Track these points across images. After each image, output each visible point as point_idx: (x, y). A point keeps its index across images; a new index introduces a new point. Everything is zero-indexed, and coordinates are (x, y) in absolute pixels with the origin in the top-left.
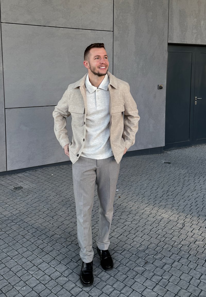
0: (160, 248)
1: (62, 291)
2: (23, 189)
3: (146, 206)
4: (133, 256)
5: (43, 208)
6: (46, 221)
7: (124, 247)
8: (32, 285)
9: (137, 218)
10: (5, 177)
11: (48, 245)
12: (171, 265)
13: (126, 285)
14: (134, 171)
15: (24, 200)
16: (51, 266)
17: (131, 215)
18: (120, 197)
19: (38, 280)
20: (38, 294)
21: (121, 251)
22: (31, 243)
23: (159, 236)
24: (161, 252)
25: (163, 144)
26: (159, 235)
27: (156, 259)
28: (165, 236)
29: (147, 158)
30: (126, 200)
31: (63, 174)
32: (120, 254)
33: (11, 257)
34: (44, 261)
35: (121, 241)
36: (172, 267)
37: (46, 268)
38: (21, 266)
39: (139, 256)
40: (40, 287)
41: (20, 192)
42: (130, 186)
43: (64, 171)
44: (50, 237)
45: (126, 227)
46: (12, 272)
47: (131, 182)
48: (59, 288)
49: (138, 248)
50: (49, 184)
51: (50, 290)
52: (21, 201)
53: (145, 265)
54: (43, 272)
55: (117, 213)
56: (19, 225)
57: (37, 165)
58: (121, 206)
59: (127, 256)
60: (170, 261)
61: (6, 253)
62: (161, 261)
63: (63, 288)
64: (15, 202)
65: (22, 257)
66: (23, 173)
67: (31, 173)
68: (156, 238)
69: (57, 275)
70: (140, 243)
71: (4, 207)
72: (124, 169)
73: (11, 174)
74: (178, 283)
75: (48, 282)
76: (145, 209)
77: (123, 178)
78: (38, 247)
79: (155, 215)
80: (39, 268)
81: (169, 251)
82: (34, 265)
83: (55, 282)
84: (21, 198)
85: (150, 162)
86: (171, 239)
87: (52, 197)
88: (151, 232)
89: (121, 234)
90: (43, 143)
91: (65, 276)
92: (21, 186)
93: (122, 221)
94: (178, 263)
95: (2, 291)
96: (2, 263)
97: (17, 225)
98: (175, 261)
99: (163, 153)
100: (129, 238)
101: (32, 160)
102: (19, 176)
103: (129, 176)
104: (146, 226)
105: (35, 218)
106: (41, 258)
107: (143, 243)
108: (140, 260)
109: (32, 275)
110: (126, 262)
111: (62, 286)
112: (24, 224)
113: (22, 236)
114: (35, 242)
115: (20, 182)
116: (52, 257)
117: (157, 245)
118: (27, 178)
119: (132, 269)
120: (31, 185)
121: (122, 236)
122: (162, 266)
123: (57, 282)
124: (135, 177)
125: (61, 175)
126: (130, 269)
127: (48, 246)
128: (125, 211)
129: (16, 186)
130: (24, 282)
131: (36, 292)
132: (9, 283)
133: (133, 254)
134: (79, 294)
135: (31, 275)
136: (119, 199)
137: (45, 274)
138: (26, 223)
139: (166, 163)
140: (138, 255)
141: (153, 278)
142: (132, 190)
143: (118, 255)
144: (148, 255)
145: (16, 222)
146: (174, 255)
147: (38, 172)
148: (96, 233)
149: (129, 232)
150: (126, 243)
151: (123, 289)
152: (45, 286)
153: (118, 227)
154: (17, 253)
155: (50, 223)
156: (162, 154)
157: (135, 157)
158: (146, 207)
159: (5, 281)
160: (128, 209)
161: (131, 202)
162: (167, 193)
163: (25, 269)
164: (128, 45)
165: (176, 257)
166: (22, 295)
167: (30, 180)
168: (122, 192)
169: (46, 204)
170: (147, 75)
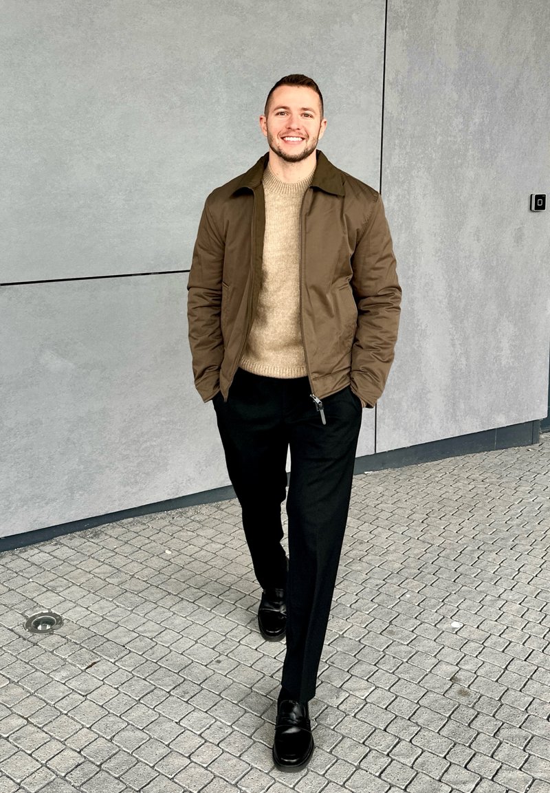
2: (65, 629)
5: (178, 730)
14: (477, 528)
15: (84, 687)
29: (496, 465)
31: (208, 548)
42: (496, 599)
43: (209, 532)
47: (492, 579)
50: (168, 602)
52: (76, 696)
55: (506, 747)
57: (102, 513)
58: (505, 710)
64: (47, 704)
66: (48, 547)
67: (78, 543)
72: (438, 521)
77: (453, 565)
84: (68, 678)
87: (203, 671)
90: (125, 421)
92: (53, 611)
99: (540, 440)
101: (81, 492)
102: (34, 559)
103: (472, 552)
115: (44, 594)
118: (69, 569)
120: (96, 606)
124: (494, 554)
125: (203, 553)
128: (533, 735)
129: (32, 609)
142: (514, 622)
147: (108, 542)
156: (537, 446)
157: (448, 459)
167: (83, 580)
168: (477, 635)
169: (185, 709)
170: (496, 158)
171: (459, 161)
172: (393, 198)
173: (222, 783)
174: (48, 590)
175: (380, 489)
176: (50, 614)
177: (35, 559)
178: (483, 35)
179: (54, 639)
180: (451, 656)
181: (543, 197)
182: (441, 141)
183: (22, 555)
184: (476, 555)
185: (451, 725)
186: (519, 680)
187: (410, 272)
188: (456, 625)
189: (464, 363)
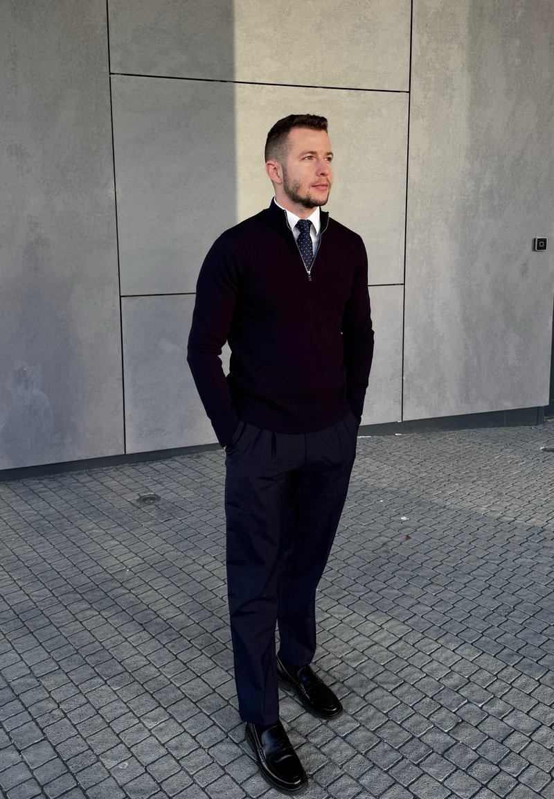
0: (503, 684)
1: (221, 781)
2: (160, 503)
3: (478, 565)
4: (424, 700)
5: (203, 553)
6: (206, 588)
7: (402, 675)
8: (146, 759)
9: (449, 595)
10: (121, 470)
11: (202, 653)
12: (530, 737)
13: (396, 782)
14: (455, 470)
15: (159, 530)
16: (201, 711)
17: (434, 587)
18: (408, 537)
19: (163, 745)
20: (158, 784)
21: (394, 684)
22: (160, 646)
23: (506, 650)
24: (504, 698)
25: (544, 401)
26: (505, 647)
27: (489, 715)
28: (520, 652)
29: (498, 436)
30: (426, 546)
32: (391, 692)
33: (103, 679)
34: (186, 697)
35: (397, 656)
36: (532, 741)
37: (189, 714)
38: (125, 703)
39: (442, 703)
40: (166, 766)
41: (151, 510)
42: (441, 508)
44: (211, 634)
45: (415, 619)
46: (101, 718)
47: (446, 497)
48: (214, 773)
49: (440, 681)
51: (191, 777)
52: (152, 534)
53: (455, 730)
54: (180, 724)
55: (396, 578)
56: (137, 596)
57: (202, 443)
58: (408, 562)
59: (408, 699)
60: (527, 724)
61: (93, 668)
62: (502, 720)
63: (226, 774)
64: (135, 536)
65: (132, 679)
66: (166, 462)
67: (185, 461)
68: (495, 656)
69: (213, 736)
70: (450, 668)
71: (106, 545)
72: (430, 464)
73: (137, 463)
74: (544, 788)
75: (189, 754)
76: (474, 573)
77: (422, 487)
78: (177, 658)
79: (500, 592)
80: (170, 715)
81: (529, 695)
82: (159, 703)
83: (206, 756)
84: (151, 525)
85: (503, 447)
86: (537, 662)
88: (483, 638)
89: (400, 637)
91: (234, 742)
92: (157, 494)
93: (407, 602)
94: (550, 730)
95: (67, 767)
96: (81, 692)
97: (132, 595)
98: (542, 724)
99: (544, 423)
100: (419, 651)
101: (188, 429)
102: (155, 467)
103: (442, 482)
104: (470, 620)
105: (180, 580)
106: (179, 688)
107: (457, 668)
108: (444, 712)
109: (150, 730)
110: (405, 716)
111: (223, 768)
112: (150, 593)
113: (140, 624)
114: (170, 644)
115: (155, 485)
116: (207, 686)
117: (496, 675)
118: (174, 473)
119: (419, 738)
120: (183, 493)
121: (401, 643)
122: (502, 735)
123: (211, 757)
124: (457, 484)
126: (414, 737)
127: (203, 656)
128: (418, 575)
129: (145, 492)
130: (128, 748)
131: (153, 778)
132: (90, 748)
133: (426, 696)
134: (264, 793)
135: (146, 730)
136: (406, 542)
137: (185, 731)
138: (156, 590)
139: (549, 451)
140: (441, 699)
141: (474, 767)
142: (445, 520)
143: (383, 696)
144: (469, 702)
145: (129, 586)
146: (541, 708)
147: (204, 461)
148: (331, 631)
149: (422, 633)
150: (410, 664)
151: (386, 790)
152: (180, 764)
153: (393, 618)
154: (120, 668)
155: (217, 596)
156: (540, 427)
158: (478, 568)
159: (80, 740)
160: (427, 570)
161: (437, 552)
162: (541, 534)
163: (134, 714)
164: (450, 130)
165: (546, 714)
166: (118, 784)
167: (180, 479)
168: (416, 524)
169: (212, 544)
170: (503, 211)
171: (472, 214)
172: (416, 241)
173: (216, 578)
174: (158, 483)
175: (400, 444)
176: (155, 495)
177: (157, 467)
178: (492, 119)
179: (152, 506)
180: (390, 533)
181: (545, 240)
182: (456, 199)
183: (151, 465)
184: (444, 484)
185: (368, 566)
186: (426, 549)
187: (430, 295)
188: (404, 518)
189: (476, 361)
